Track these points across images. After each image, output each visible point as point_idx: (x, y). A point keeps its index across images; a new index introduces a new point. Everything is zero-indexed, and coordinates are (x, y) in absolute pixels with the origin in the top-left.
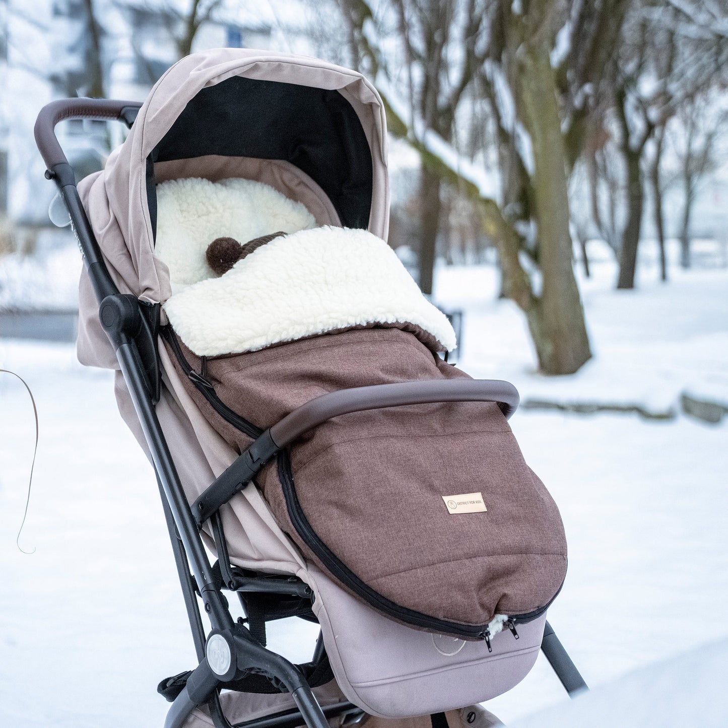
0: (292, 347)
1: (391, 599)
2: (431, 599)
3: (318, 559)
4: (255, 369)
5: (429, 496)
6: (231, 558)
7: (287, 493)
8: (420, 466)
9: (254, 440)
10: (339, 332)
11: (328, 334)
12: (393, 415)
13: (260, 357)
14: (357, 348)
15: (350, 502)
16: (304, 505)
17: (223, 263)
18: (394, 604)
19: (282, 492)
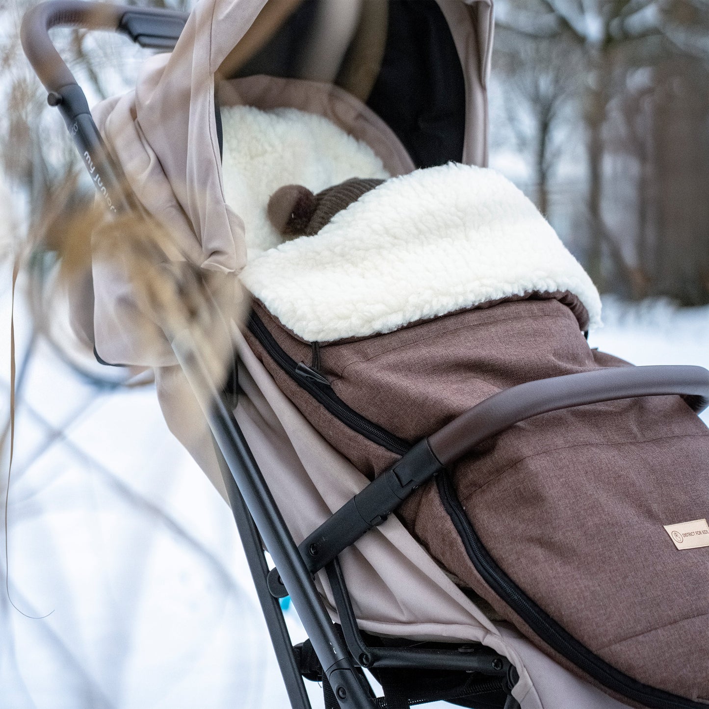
0: (434, 327)
1: (631, 674)
2: (681, 673)
3: (521, 620)
4: (392, 358)
5: (649, 527)
6: (358, 621)
7: (461, 528)
8: (633, 485)
9: (399, 457)
10: (491, 305)
11: (478, 308)
12: (584, 416)
13: (394, 341)
14: (517, 325)
15: (558, 537)
16: (490, 544)
17: (295, 219)
18: (634, 681)
19: (453, 527)
